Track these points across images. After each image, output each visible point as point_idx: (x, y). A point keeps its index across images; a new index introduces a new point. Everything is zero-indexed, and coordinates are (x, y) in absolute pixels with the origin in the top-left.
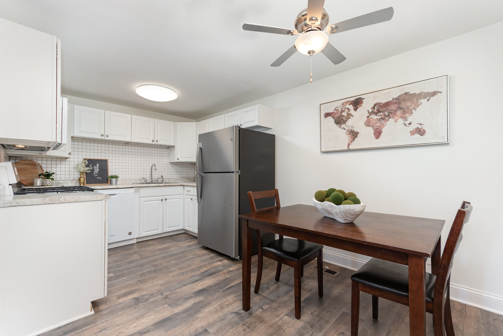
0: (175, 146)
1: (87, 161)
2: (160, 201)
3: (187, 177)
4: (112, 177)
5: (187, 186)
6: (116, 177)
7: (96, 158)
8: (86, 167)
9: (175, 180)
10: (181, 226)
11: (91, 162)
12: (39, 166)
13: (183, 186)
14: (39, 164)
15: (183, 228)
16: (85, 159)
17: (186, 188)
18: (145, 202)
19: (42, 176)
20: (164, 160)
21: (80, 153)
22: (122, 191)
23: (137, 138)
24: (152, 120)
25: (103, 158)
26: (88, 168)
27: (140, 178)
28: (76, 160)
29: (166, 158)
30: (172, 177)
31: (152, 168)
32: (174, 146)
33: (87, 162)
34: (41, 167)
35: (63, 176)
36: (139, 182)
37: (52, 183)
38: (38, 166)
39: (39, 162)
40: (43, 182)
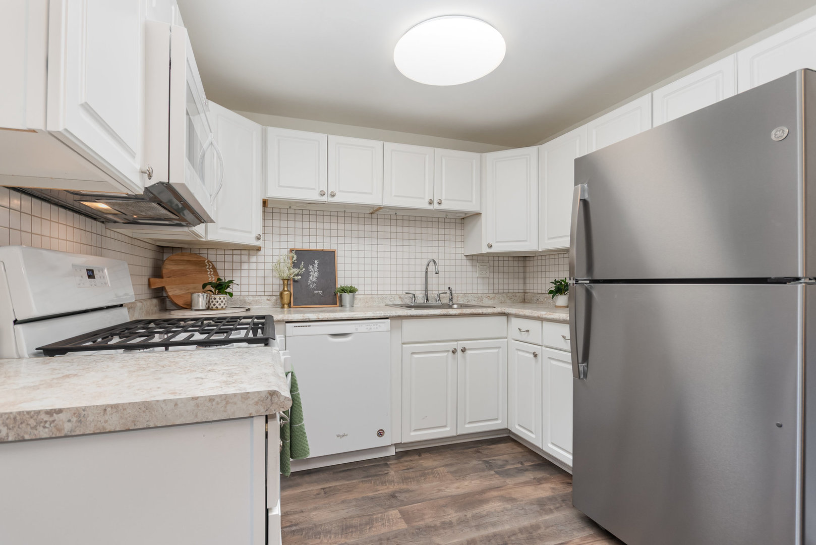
0: (480, 214)
1: (296, 253)
2: (451, 353)
3: (507, 291)
4: (344, 290)
5: (517, 316)
6: (352, 291)
7: (313, 247)
8: (294, 267)
9: (478, 298)
10: (499, 422)
11: (302, 257)
12: (211, 267)
13: (507, 315)
14: (211, 262)
15: (505, 427)
16: (292, 251)
17: (514, 320)
18: (416, 356)
19: (209, 287)
20: (453, 250)
21: (284, 238)
22: (363, 326)
23: (395, 196)
24: (426, 152)
25: (327, 247)
26: (296, 271)
27: (401, 292)
28: (276, 252)
29: (458, 244)
30: (471, 292)
31: (427, 269)
32: (478, 214)
33: (295, 257)
34: (214, 269)
35: (253, 288)
36: (400, 302)
37: (225, 304)
38: (208, 267)
39: (212, 258)
40: (209, 301)
